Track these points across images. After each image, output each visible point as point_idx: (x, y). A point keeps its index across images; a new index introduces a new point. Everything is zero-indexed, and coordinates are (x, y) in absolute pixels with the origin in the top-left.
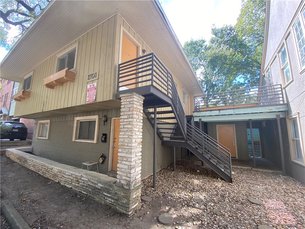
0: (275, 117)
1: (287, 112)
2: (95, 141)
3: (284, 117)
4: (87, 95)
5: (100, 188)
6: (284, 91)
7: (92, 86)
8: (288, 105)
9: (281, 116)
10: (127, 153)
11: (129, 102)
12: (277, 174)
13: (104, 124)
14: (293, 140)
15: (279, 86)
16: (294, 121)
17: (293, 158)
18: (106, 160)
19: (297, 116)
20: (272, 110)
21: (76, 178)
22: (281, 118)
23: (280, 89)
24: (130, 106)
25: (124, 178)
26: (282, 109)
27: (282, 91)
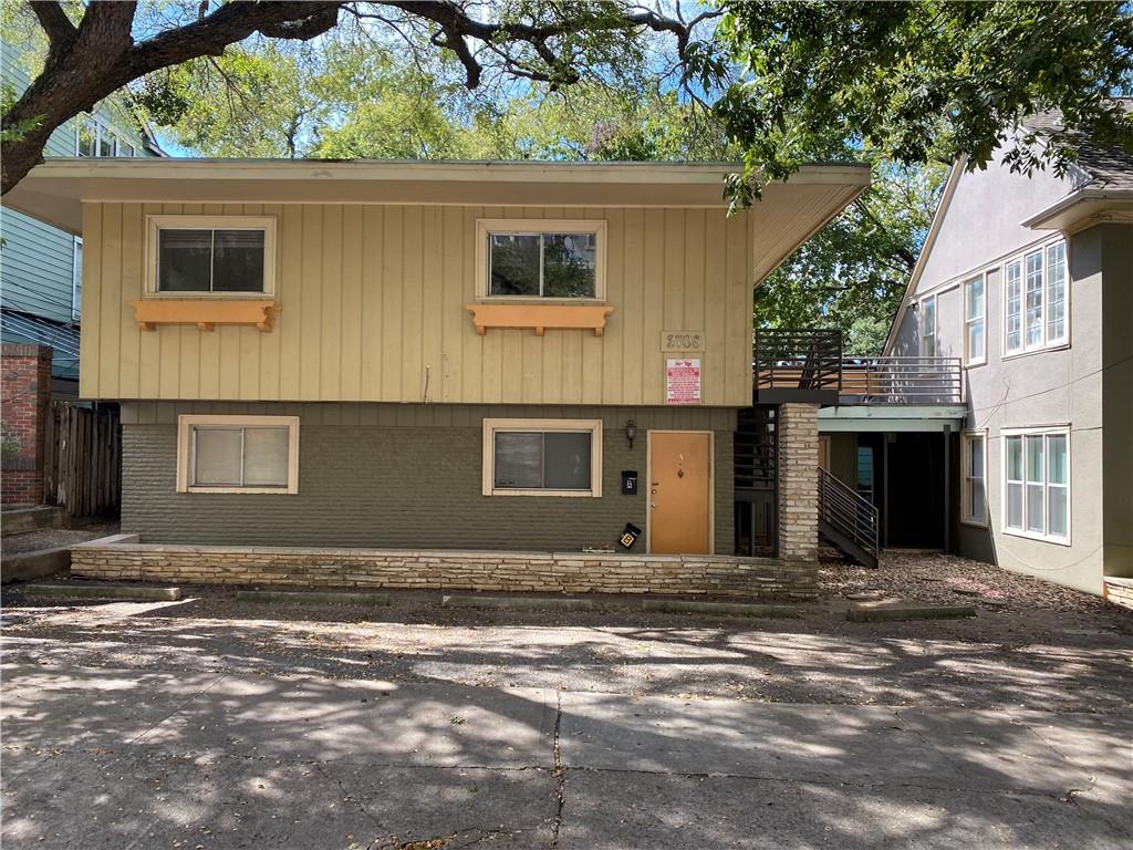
0: (942, 430)
1: (966, 422)
2: (597, 491)
3: (958, 430)
4: (669, 385)
5: (743, 572)
6: (964, 372)
7: (683, 365)
8: (967, 405)
9: (953, 429)
10: (805, 507)
11: (808, 419)
12: (930, 554)
13: (631, 446)
14: (968, 480)
15: (957, 362)
16: (976, 443)
17: (966, 517)
18: (640, 537)
19: (984, 434)
20: (939, 414)
21: (663, 568)
22: (953, 433)
23: (957, 370)
24: (810, 426)
25: (802, 546)
26: (959, 413)
27: (960, 374)
